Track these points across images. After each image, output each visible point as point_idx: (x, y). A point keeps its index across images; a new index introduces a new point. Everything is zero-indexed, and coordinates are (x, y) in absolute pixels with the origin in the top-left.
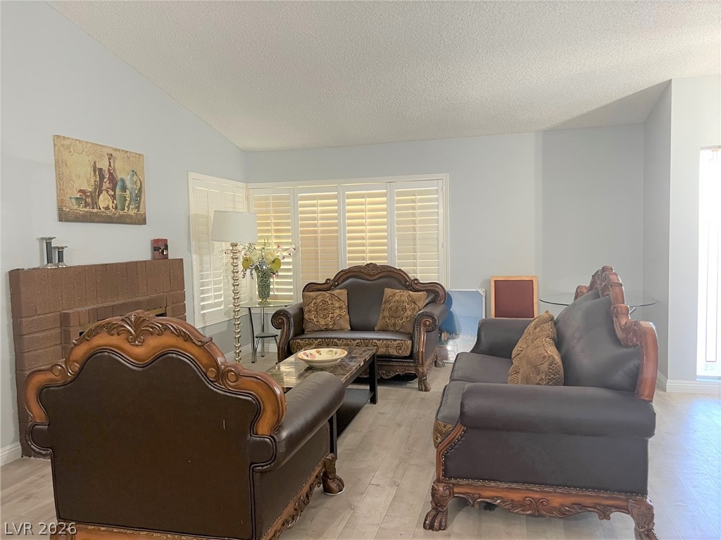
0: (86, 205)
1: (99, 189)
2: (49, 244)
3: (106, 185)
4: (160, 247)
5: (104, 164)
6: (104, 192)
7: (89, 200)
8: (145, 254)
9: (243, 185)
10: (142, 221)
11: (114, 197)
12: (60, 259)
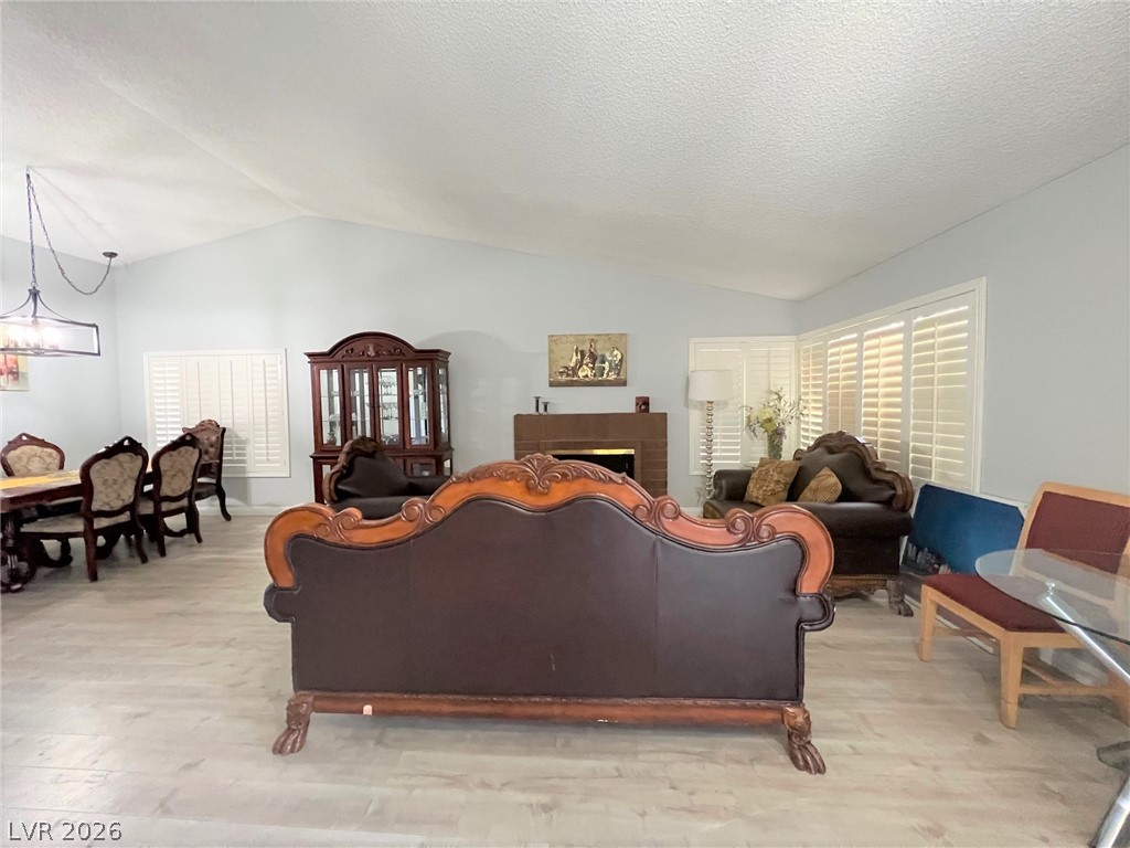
0: (568, 375)
1: (580, 364)
2: (537, 401)
3: (586, 360)
5: (586, 348)
6: (584, 367)
7: (570, 372)
9: (794, 338)
10: (624, 383)
11: (593, 368)
12: (546, 410)
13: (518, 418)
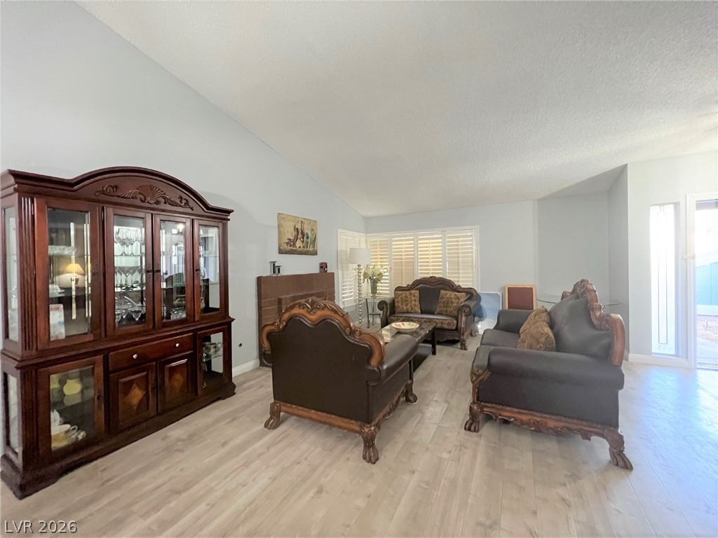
0: (291, 246)
1: (296, 238)
2: (274, 265)
3: (300, 236)
4: (323, 266)
5: (299, 226)
6: (299, 240)
7: (292, 243)
8: (316, 270)
9: (364, 235)
10: (315, 253)
11: (303, 242)
12: (279, 272)
13: (259, 279)
